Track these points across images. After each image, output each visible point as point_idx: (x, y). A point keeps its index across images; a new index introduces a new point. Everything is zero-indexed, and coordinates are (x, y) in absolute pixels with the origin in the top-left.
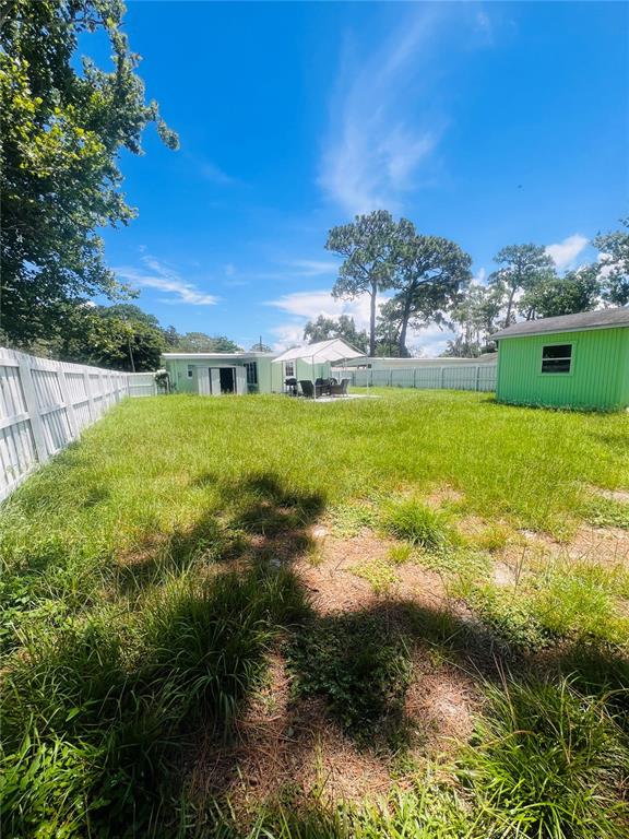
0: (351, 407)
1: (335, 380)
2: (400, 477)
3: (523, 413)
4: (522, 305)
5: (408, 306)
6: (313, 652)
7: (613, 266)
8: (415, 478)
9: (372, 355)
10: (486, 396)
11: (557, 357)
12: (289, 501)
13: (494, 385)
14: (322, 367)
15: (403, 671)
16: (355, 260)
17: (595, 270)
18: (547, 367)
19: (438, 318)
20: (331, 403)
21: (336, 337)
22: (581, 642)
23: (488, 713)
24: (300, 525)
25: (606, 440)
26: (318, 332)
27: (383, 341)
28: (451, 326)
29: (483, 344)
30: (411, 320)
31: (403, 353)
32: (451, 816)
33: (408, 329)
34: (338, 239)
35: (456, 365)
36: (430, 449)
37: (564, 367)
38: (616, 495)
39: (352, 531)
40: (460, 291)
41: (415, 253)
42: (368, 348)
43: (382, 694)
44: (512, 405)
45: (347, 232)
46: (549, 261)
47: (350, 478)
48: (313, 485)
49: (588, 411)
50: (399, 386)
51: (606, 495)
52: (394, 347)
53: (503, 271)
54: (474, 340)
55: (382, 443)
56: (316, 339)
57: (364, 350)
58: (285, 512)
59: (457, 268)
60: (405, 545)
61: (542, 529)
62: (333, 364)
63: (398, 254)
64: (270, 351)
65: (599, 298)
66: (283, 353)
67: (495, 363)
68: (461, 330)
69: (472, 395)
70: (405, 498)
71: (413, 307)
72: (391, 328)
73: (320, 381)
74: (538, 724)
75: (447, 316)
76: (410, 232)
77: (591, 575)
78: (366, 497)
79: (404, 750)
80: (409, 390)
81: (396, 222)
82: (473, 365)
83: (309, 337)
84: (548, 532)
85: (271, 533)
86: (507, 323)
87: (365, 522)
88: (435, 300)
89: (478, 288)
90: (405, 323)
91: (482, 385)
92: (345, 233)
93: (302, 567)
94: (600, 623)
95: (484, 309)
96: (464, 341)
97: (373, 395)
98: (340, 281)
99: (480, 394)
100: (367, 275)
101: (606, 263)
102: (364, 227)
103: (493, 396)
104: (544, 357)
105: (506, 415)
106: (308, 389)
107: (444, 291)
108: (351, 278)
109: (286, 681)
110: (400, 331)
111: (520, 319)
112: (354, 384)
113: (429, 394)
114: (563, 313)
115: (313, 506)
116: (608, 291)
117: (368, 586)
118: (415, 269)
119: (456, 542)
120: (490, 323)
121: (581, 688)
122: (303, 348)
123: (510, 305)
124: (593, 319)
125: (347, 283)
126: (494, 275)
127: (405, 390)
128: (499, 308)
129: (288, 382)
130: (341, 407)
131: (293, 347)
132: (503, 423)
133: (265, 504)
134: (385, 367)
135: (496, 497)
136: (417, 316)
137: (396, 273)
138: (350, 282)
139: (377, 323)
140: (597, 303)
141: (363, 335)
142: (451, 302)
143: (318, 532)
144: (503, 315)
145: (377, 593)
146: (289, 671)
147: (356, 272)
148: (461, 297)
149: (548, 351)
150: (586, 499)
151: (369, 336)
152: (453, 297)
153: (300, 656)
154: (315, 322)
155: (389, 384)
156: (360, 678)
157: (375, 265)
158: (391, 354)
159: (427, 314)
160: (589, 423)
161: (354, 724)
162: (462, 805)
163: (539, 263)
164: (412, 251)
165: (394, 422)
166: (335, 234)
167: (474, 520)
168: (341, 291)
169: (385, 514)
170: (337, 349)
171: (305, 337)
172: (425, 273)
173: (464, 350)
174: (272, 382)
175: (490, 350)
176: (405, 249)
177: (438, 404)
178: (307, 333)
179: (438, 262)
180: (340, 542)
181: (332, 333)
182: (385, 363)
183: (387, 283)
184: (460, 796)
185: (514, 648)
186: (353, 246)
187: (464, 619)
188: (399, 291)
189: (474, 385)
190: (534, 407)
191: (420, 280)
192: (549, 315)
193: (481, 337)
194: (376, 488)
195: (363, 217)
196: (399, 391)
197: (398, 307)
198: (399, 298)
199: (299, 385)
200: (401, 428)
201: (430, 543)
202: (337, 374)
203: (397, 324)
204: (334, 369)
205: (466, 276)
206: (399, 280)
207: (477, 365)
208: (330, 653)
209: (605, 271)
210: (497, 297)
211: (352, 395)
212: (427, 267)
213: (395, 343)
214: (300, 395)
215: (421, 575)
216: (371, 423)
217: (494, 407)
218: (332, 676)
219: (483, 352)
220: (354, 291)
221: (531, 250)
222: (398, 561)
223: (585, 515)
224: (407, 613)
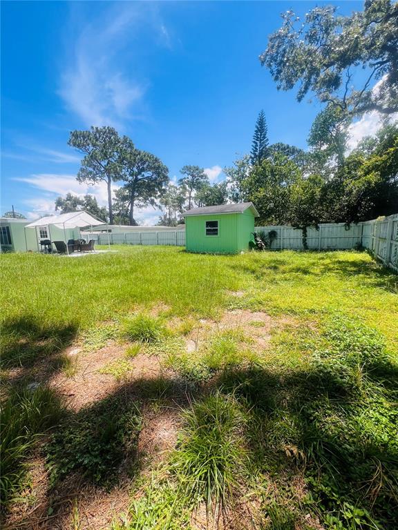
0: (97, 259)
1: (85, 242)
2: (133, 302)
3: (200, 257)
4: (196, 198)
5: (133, 193)
6: (70, 441)
7: (232, 184)
8: (142, 301)
9: (111, 223)
10: (181, 249)
11: (212, 227)
12: (45, 335)
13: (184, 242)
14: (73, 232)
15: (136, 424)
16: (93, 157)
17: (225, 185)
18: (209, 232)
19: (152, 202)
20: (82, 257)
21: (83, 209)
22: (225, 368)
23: (185, 426)
24: (56, 350)
25: (233, 268)
26: (68, 205)
27: (118, 214)
28: (160, 207)
29: (178, 219)
30: (136, 202)
31: (133, 223)
32: (166, 496)
33: (134, 208)
34: (79, 139)
35: (165, 231)
36: (151, 282)
37: (215, 232)
38: (238, 293)
39: (99, 345)
40: (163, 187)
41: (135, 160)
42: (109, 219)
43: (123, 446)
44: (194, 253)
45: (85, 136)
46: (206, 177)
47: (97, 308)
48: (67, 318)
49: (227, 254)
50: (131, 244)
51: (234, 294)
52: (127, 219)
53: (185, 178)
54: (173, 217)
55: (121, 281)
56: (66, 210)
57: (105, 220)
58: (42, 344)
59: (161, 175)
60: (137, 344)
61: (209, 317)
62: (82, 229)
63: (124, 159)
64: (24, 218)
65: (228, 199)
66: (36, 220)
67: (184, 230)
68: (166, 210)
69: (174, 248)
70: (136, 315)
71: (136, 194)
72: (123, 206)
73: (71, 242)
74: (207, 419)
75: (157, 201)
76: (130, 146)
77: (228, 335)
78: (110, 318)
79: (137, 473)
80: (138, 246)
81: (120, 136)
82: (173, 231)
83: (59, 208)
84: (211, 318)
85: (29, 363)
86: (189, 208)
87: (109, 336)
88: (149, 191)
89: (173, 186)
90: (132, 203)
91: (179, 242)
92: (84, 137)
93: (59, 382)
94: (233, 357)
95: (177, 199)
96: (168, 217)
97: (114, 250)
98: (82, 170)
99: (178, 247)
100: (102, 169)
101: (229, 182)
102: (98, 135)
103: (185, 248)
104: (207, 227)
105: (192, 259)
106: (61, 248)
107: (154, 186)
108: (91, 169)
109: (46, 474)
110: (129, 208)
111: (195, 206)
112: (99, 244)
113: (150, 249)
114: (214, 205)
115: (67, 334)
116: (231, 195)
117: (112, 379)
118: (136, 170)
119: (166, 334)
120: (181, 207)
121: (225, 392)
122: (56, 217)
123: (190, 197)
124: (225, 209)
125: (90, 170)
126: (181, 180)
127: (135, 246)
128: (185, 199)
129: (42, 243)
130: (90, 259)
131: (47, 216)
132: (190, 262)
133: (23, 341)
134: (122, 232)
135: (187, 304)
136: (140, 200)
137: (123, 170)
138: (91, 173)
139: (113, 202)
140: (227, 201)
141: (104, 209)
142: (159, 194)
143: (73, 352)
144: (187, 203)
145: (118, 381)
146: (48, 465)
147: (95, 166)
148: (164, 190)
149: (209, 224)
150: (227, 298)
151: (108, 210)
152: (160, 190)
153: (60, 452)
154: (64, 197)
155: (125, 243)
156: (107, 443)
157: (108, 163)
158: (125, 223)
159: (146, 199)
160: (226, 260)
161: (103, 477)
162: (172, 486)
163: (202, 177)
164: (132, 158)
165: (128, 267)
166: (76, 136)
167: (176, 319)
168: (84, 177)
169: (123, 328)
170: (83, 219)
171: (56, 209)
172: (143, 173)
173: (168, 222)
174: (25, 244)
175: (182, 222)
176: (128, 156)
177: (155, 255)
178: (57, 206)
179: (150, 168)
180: (91, 355)
181: (79, 207)
182: (121, 229)
183: (118, 177)
184: (171, 481)
185: (197, 384)
186: (91, 148)
187: (172, 378)
188: (127, 183)
189: (175, 242)
190: (204, 254)
191: (139, 177)
192: (207, 205)
193: (176, 215)
194: (116, 312)
195: (97, 128)
196: (129, 247)
197: (127, 193)
198: (127, 187)
199: (54, 245)
200: (133, 270)
201: (152, 339)
202: (86, 236)
203: (127, 204)
204: (82, 233)
205: (166, 179)
206: (126, 176)
207: (175, 231)
208: (86, 435)
209: (229, 185)
210: (183, 193)
211: (97, 251)
212: (143, 170)
213: (127, 216)
214: (54, 252)
215: (147, 360)
216: (113, 269)
217: (185, 254)
218: (87, 451)
219: (179, 224)
220: (94, 178)
221: (197, 169)
222: (132, 356)
223: (225, 306)
224: (138, 387)
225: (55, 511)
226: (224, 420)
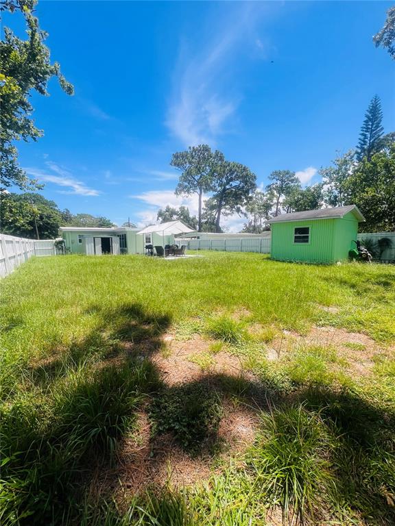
0: (187, 263)
1: (177, 246)
2: (217, 304)
3: (285, 265)
4: (284, 204)
5: (221, 202)
6: (165, 408)
7: (329, 185)
8: (225, 304)
9: (200, 231)
10: (265, 256)
11: (302, 234)
12: (148, 321)
13: (269, 250)
14: (169, 238)
15: (217, 412)
16: (189, 173)
17: (320, 187)
18: (297, 239)
19: (238, 210)
20: (175, 260)
21: (178, 219)
22: (311, 386)
23: (263, 427)
24: (156, 334)
25: (326, 279)
26: (166, 216)
27: (206, 223)
28: (245, 215)
29: (264, 226)
30: (223, 210)
31: (218, 230)
32: (243, 484)
33: (221, 216)
34: (179, 160)
35: (249, 238)
36: (234, 287)
37: (305, 239)
38: (330, 309)
39: (188, 336)
40: (250, 195)
41: (224, 171)
42: (198, 227)
43: (206, 426)
44: (279, 261)
45: (184, 156)
46: (297, 180)
47: (186, 305)
48: (164, 309)
49: (318, 265)
50: (216, 250)
51: (326, 309)
52: (213, 227)
53: (273, 184)
54: (258, 224)
55: (206, 284)
56: (165, 220)
57: (195, 228)
58: (147, 327)
59: (248, 182)
60: (219, 342)
61: (294, 329)
62: (176, 236)
63: (215, 171)
64: (135, 227)
65: (323, 202)
66: (143, 229)
67: (270, 237)
68: (251, 217)
69: (257, 255)
70: (219, 316)
71: (224, 203)
72: (211, 215)
73: (168, 247)
74: (288, 429)
75: (243, 209)
76: (221, 159)
77: (316, 351)
78: (196, 316)
79: (218, 454)
80: (222, 252)
81: (213, 152)
82: (257, 238)
83: (160, 218)
84: (296, 331)
85: (138, 340)
86: (276, 214)
87: (196, 331)
88: (236, 199)
89: (260, 193)
90: (219, 212)
91: (264, 249)
92: (183, 157)
93: (157, 359)
94: (320, 375)
95: (263, 206)
96: (253, 224)
97: (200, 255)
98: (180, 185)
99: (262, 255)
100: (196, 183)
101: (325, 183)
102: (194, 154)
103: (269, 256)
104: (295, 233)
105: (276, 267)
106: (160, 251)
107: (241, 194)
108: (186, 184)
109: (148, 426)
110: (216, 216)
111: (283, 212)
112: (189, 249)
113: (234, 255)
114: (305, 210)
115: (164, 322)
116: (327, 198)
117: (197, 367)
118: (224, 180)
119: (247, 338)
120: (267, 214)
121: (309, 408)
122: (157, 226)
123: (278, 204)
124: (319, 214)
125: (185, 186)
126: (269, 186)
127: (220, 252)
128: (272, 206)
129: (147, 247)
130: (181, 263)
131: (151, 225)
132: (274, 271)
133: (133, 323)
134: (208, 239)
135: (270, 313)
136: (226, 209)
137: (214, 182)
138: (186, 186)
139: (203, 212)
140: (322, 205)
141: (194, 218)
142: (245, 201)
143: (167, 338)
144: (274, 209)
145: (203, 370)
146: (150, 420)
147: (190, 181)
148: (251, 198)
149: (298, 231)
150: (316, 312)
151: (198, 219)
152: (246, 198)
153: (156, 412)
154: (164, 210)
155: (210, 249)
156: (193, 419)
157: (201, 177)
158: (211, 230)
159: (232, 207)
160: (318, 271)
161: (189, 445)
162: (249, 478)
163: (292, 181)
164: (222, 170)
165: (213, 271)
166: (176, 157)
167: (258, 326)
168: (181, 191)
169: (208, 326)
170: (178, 227)
171: (158, 219)
172: (231, 183)
173: (252, 229)
174: (136, 247)
175: (267, 229)
176: (218, 169)
177: (238, 261)
178: (159, 216)
179: (238, 178)
180: (181, 344)
181: (175, 217)
182: (207, 236)
183: (208, 188)
184: (248, 474)
185: (277, 393)
186: (188, 165)
187: (252, 380)
188: (215, 193)
189: (259, 249)
190: (291, 262)
191: (228, 187)
192: (297, 211)
193: (262, 222)
194: (202, 310)
195: (194, 148)
196: (216, 253)
197: (215, 202)
198: (215, 197)
199: (155, 249)
200: (217, 275)
201: (233, 340)
202: (179, 242)
203: (214, 212)
204: (176, 239)
205: (253, 186)
206: (215, 187)
207: (260, 238)
208: (176, 407)
209: (326, 187)
210: (271, 199)
211: (188, 255)
212: (231, 180)
213: (213, 224)
214: (155, 255)
215: (228, 358)
216: (199, 272)
217: (270, 263)
218: (177, 420)
219: (264, 231)
220: (188, 191)
221: (287, 174)
222: (215, 352)
223: (314, 320)
224: (220, 380)
225: (155, 456)
226: (306, 437)
